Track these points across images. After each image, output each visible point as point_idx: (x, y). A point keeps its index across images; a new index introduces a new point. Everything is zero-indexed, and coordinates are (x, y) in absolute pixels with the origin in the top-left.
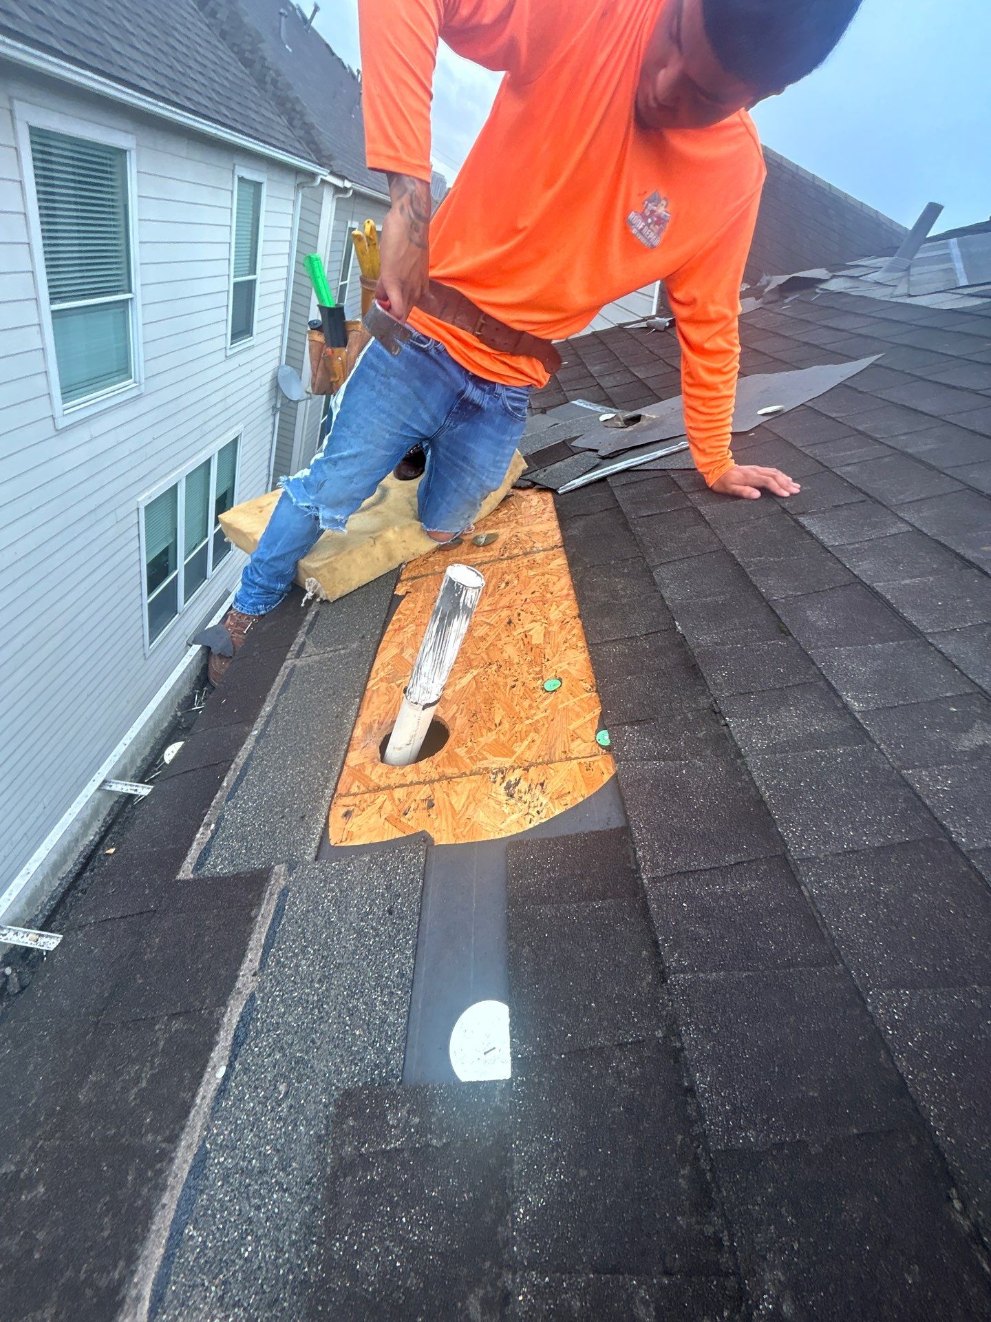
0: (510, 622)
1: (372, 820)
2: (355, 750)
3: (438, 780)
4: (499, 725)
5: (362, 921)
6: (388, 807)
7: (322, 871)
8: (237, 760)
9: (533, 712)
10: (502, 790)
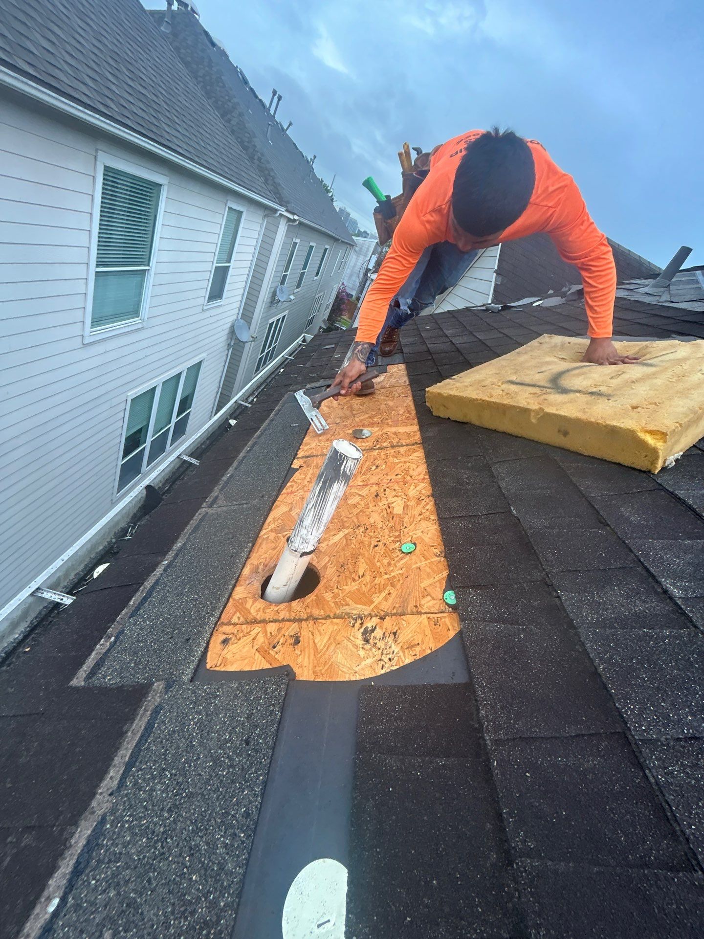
0: (377, 496)
1: (246, 649)
2: (241, 585)
3: (306, 620)
4: (362, 577)
5: (220, 748)
6: (261, 639)
7: (194, 692)
8: (146, 583)
9: (392, 568)
10: (359, 635)
